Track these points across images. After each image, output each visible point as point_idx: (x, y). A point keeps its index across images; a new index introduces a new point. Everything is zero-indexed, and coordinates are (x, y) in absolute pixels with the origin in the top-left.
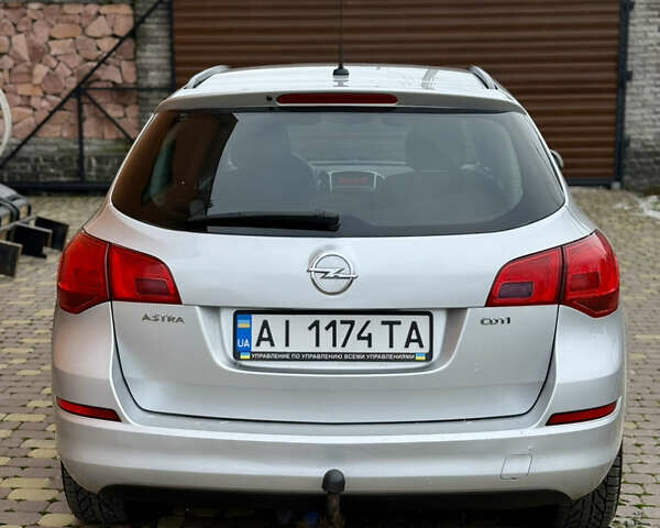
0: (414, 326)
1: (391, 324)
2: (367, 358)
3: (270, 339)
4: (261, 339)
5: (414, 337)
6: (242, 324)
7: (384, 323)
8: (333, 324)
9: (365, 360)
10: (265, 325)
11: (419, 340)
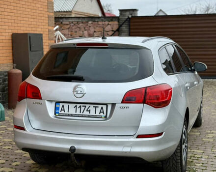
0: (102, 108)
1: (96, 107)
2: (89, 116)
3: (64, 110)
4: (62, 110)
5: (102, 111)
6: (57, 106)
7: (94, 107)
8: (80, 106)
9: (88, 117)
10: (63, 106)
11: (103, 112)
